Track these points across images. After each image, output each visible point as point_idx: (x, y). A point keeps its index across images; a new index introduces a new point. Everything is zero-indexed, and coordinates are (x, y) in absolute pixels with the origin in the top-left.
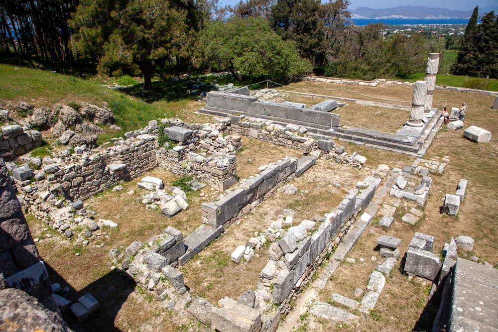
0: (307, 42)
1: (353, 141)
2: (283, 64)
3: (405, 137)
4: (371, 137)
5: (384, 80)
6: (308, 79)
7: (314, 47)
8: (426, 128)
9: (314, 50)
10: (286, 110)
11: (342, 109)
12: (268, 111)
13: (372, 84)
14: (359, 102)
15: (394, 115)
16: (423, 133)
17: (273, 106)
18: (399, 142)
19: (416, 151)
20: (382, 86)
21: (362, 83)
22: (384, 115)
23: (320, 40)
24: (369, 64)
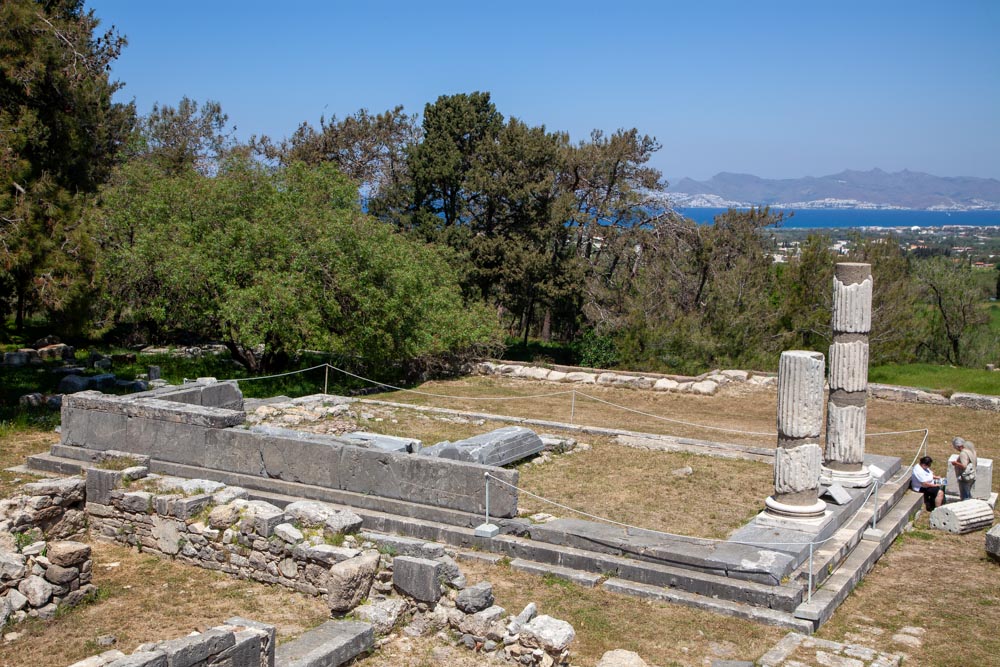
0: (518, 260)
1: (560, 570)
2: (392, 315)
3: (751, 551)
4: (626, 552)
5: (743, 374)
6: (487, 371)
7: (543, 277)
8: (842, 520)
9: (541, 285)
10: (335, 456)
11: (559, 461)
12: (274, 460)
13: (697, 386)
14: (627, 438)
15: (738, 479)
16: (827, 533)
17: (292, 445)
18: (728, 571)
19: (788, 606)
20: (732, 392)
21: (663, 383)
22: (703, 479)
24: (718, 331)
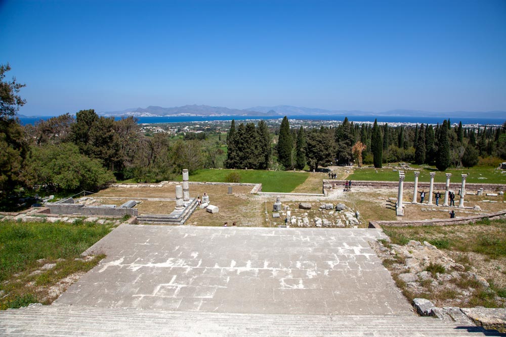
0: (106, 153)
1: (146, 222)
2: (93, 178)
3: (174, 215)
4: (156, 218)
5: (167, 182)
6: (113, 186)
7: (113, 157)
8: (186, 209)
9: (113, 159)
10: (105, 210)
11: (139, 205)
12: (93, 212)
13: (159, 186)
14: (149, 199)
15: (171, 204)
16: (185, 210)
17: (96, 209)
18: (171, 218)
19: (180, 222)
20: (166, 186)
21: (152, 186)
22: (165, 206)
23: (117, 151)
24: (159, 167)
